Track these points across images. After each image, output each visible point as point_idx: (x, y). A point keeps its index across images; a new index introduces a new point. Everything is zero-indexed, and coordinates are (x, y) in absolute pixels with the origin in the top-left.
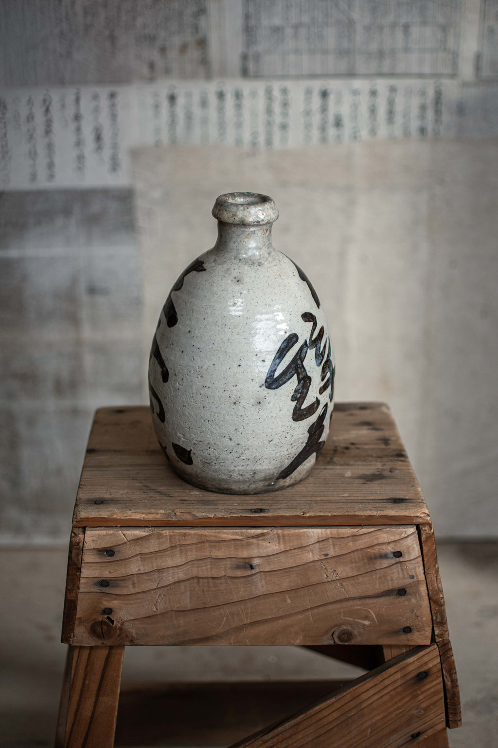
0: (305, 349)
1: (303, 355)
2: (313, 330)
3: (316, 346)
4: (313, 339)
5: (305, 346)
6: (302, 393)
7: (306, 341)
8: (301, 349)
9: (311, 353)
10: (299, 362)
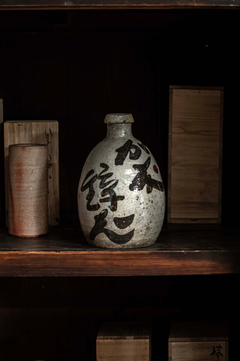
0: (95, 178)
1: (94, 180)
2: (103, 171)
3: (102, 179)
4: (101, 175)
5: (96, 177)
6: (90, 197)
7: (97, 175)
8: (94, 177)
9: (98, 181)
10: (91, 183)
